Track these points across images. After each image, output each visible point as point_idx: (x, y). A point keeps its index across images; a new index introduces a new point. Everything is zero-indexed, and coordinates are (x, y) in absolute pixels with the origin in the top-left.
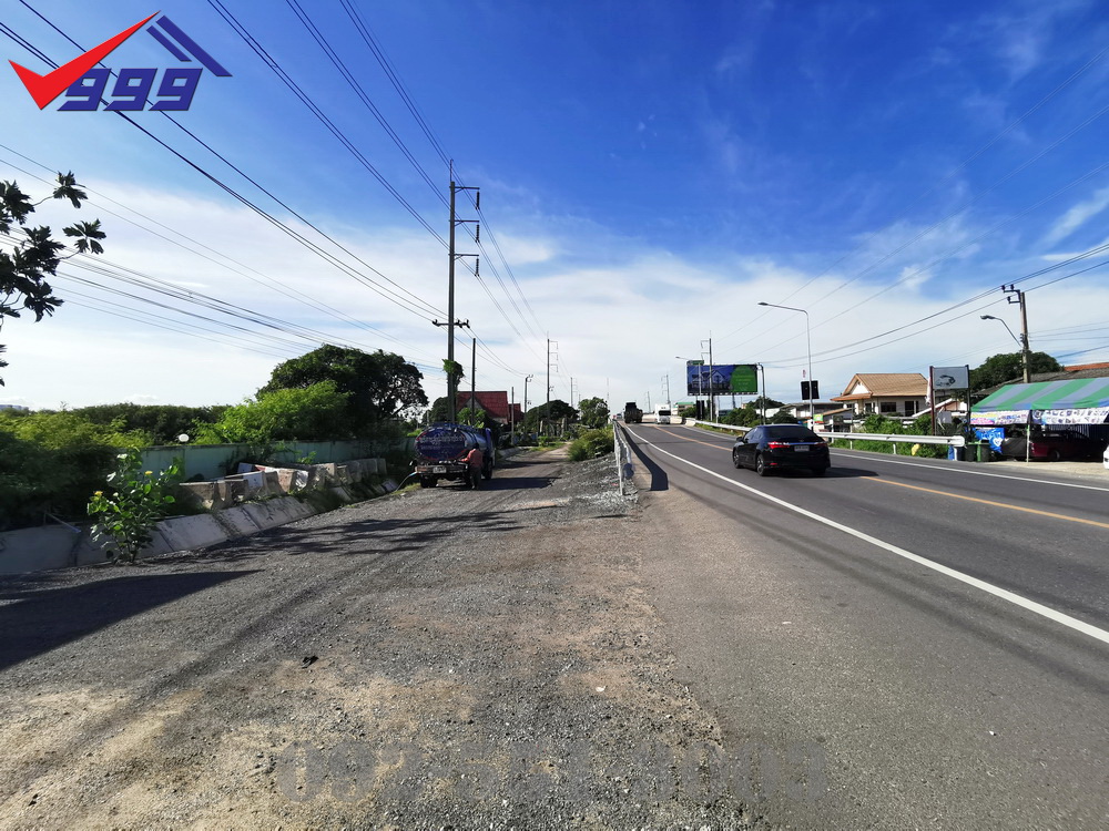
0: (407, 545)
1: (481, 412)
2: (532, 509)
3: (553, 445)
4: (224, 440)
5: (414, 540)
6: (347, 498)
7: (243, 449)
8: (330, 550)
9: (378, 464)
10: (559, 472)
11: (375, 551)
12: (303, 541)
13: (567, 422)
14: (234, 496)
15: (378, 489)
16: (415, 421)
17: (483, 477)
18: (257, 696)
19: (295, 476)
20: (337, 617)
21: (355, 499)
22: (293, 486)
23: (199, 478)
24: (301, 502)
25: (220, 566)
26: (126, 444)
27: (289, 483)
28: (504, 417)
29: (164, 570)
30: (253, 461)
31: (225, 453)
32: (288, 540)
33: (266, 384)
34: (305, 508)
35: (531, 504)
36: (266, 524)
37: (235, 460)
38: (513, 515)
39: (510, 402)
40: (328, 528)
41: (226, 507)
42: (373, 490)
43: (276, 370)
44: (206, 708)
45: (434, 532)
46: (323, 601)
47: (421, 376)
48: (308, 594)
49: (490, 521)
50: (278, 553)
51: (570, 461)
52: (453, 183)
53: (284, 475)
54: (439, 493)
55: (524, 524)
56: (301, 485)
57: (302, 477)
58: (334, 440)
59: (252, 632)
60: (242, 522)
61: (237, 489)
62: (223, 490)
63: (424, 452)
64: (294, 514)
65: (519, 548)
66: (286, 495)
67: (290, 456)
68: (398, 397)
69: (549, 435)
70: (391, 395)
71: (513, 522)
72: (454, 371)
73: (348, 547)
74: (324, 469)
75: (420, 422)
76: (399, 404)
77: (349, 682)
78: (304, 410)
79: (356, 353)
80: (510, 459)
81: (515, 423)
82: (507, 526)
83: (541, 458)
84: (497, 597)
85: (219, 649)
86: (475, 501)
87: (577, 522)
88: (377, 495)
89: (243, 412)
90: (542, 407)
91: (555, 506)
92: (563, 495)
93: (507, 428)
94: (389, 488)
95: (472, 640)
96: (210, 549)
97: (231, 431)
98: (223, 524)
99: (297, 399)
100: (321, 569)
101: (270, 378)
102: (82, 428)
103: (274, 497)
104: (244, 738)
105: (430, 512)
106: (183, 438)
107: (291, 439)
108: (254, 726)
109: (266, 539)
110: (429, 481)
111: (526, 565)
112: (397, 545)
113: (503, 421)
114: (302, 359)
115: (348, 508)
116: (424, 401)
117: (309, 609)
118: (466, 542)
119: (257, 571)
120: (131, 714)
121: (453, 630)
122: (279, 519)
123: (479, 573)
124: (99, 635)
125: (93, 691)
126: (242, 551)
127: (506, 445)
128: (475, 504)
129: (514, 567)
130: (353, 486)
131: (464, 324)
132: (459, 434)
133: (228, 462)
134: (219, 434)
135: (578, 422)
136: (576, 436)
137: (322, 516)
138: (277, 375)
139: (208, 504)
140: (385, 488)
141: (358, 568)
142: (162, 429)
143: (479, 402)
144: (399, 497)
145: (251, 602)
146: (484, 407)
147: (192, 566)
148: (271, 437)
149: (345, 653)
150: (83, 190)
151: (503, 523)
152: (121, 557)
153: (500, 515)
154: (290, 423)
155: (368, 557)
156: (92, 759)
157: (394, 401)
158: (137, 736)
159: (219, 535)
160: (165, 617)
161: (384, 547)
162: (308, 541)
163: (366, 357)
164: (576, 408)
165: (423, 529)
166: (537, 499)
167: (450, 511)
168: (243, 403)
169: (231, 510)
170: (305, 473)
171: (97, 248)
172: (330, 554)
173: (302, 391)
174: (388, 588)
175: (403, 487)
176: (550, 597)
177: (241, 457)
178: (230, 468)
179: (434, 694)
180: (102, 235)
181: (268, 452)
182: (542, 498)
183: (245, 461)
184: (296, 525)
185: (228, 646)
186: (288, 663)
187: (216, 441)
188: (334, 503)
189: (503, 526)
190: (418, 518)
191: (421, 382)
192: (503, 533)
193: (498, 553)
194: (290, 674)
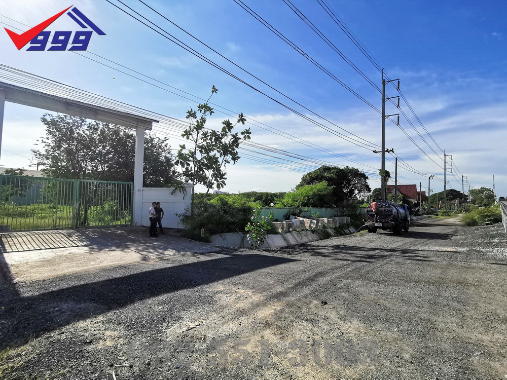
0: (364, 260)
1: (401, 196)
2: (438, 251)
3: (449, 215)
4: (285, 206)
5: (367, 258)
6: (332, 234)
7: (292, 210)
8: (328, 256)
9: (346, 220)
10: (456, 232)
11: (348, 260)
12: (316, 251)
13: (460, 203)
14: (289, 229)
15: (347, 231)
16: (363, 200)
17: (403, 230)
18: (304, 312)
19: (311, 222)
20: (334, 288)
21: (336, 235)
22: (310, 227)
23: (277, 220)
24: (313, 234)
25: (286, 256)
26: (256, 205)
27: (308, 225)
28: (414, 198)
29: (268, 254)
30: (295, 214)
31: (285, 211)
32: (310, 249)
33: (299, 184)
34: (315, 236)
35: (437, 248)
36: (300, 242)
37: (289, 214)
38: (425, 253)
39: (418, 190)
40: (326, 246)
41: (286, 233)
42: (344, 232)
43: (303, 178)
44: (287, 310)
45: (377, 256)
46: (327, 278)
47: (367, 178)
48: (321, 274)
49: (410, 254)
50: (307, 254)
51: (464, 226)
52: (384, 80)
53: (307, 222)
54: (378, 236)
55: (434, 259)
56: (314, 226)
57: (314, 223)
58: (327, 208)
59: (300, 285)
60: (292, 239)
61: (290, 226)
62: (285, 226)
63: (369, 215)
64: (311, 238)
65: (432, 273)
66: (307, 230)
67: (309, 213)
68: (356, 188)
69: (446, 209)
70: (352, 187)
71: (426, 257)
72: (385, 175)
73: (335, 256)
74: (323, 220)
75: (366, 200)
76: (356, 192)
77: (343, 318)
78: (314, 195)
79: (336, 168)
80: (420, 221)
81: (422, 202)
82: (422, 258)
83: (440, 222)
84: (419, 297)
85: (289, 289)
86: (399, 242)
87: (474, 264)
88: (346, 234)
89: (291, 195)
90: (440, 193)
91: (455, 252)
92: (461, 245)
93: (417, 205)
94: (351, 231)
95: (407, 316)
96: (282, 248)
97: (287, 202)
98: (285, 239)
99: (311, 190)
100: (325, 264)
101: (301, 181)
102: (244, 200)
103: (303, 230)
104: (302, 327)
105: (374, 245)
106: (272, 204)
107: (309, 207)
108: (305, 323)
109: (301, 248)
110: (373, 230)
111: (440, 283)
112: (359, 259)
113: (414, 201)
114: (314, 173)
115: (334, 238)
116: (369, 190)
117: (322, 281)
118: (397, 263)
119: (298, 260)
120: (264, 304)
121: (395, 308)
122: (305, 240)
123: (406, 281)
124: (252, 273)
125: (253, 292)
126: (293, 251)
127: (417, 214)
128: (399, 244)
129: (429, 283)
130: (335, 228)
131: (391, 151)
132: (389, 207)
133: (287, 215)
134: (283, 203)
135: (469, 202)
136: (467, 211)
137: (323, 241)
138: (303, 179)
139: (280, 231)
140: (349, 231)
141: (341, 267)
142: (264, 201)
143: (399, 191)
144: (357, 236)
145: (299, 273)
146: (402, 193)
147: (276, 254)
148: (302, 205)
149: (339, 304)
150: (245, 118)
151: (419, 256)
152: (256, 247)
153: (416, 252)
154: (309, 200)
155: (345, 262)
156: (255, 316)
157: (354, 190)
158: (266, 313)
159: (284, 244)
160: (270, 271)
161: (352, 259)
162: (318, 251)
163: (341, 170)
164: (466, 194)
165: (371, 253)
166: (441, 245)
167: (385, 246)
168: (291, 191)
169: (287, 234)
170: (315, 221)
171: (249, 138)
172: (328, 258)
173: (313, 186)
174: (356, 279)
175: (359, 231)
176: (460, 306)
177: (291, 213)
178: (287, 217)
179: (386, 339)
180: (250, 133)
181: (300, 212)
182: (445, 246)
183: (292, 215)
184: (313, 244)
185: (292, 288)
186: (315, 302)
187: (282, 206)
188: (327, 236)
189: (419, 258)
190: (368, 247)
191: (367, 181)
192: (420, 262)
193: (417, 273)
194: (316, 307)
